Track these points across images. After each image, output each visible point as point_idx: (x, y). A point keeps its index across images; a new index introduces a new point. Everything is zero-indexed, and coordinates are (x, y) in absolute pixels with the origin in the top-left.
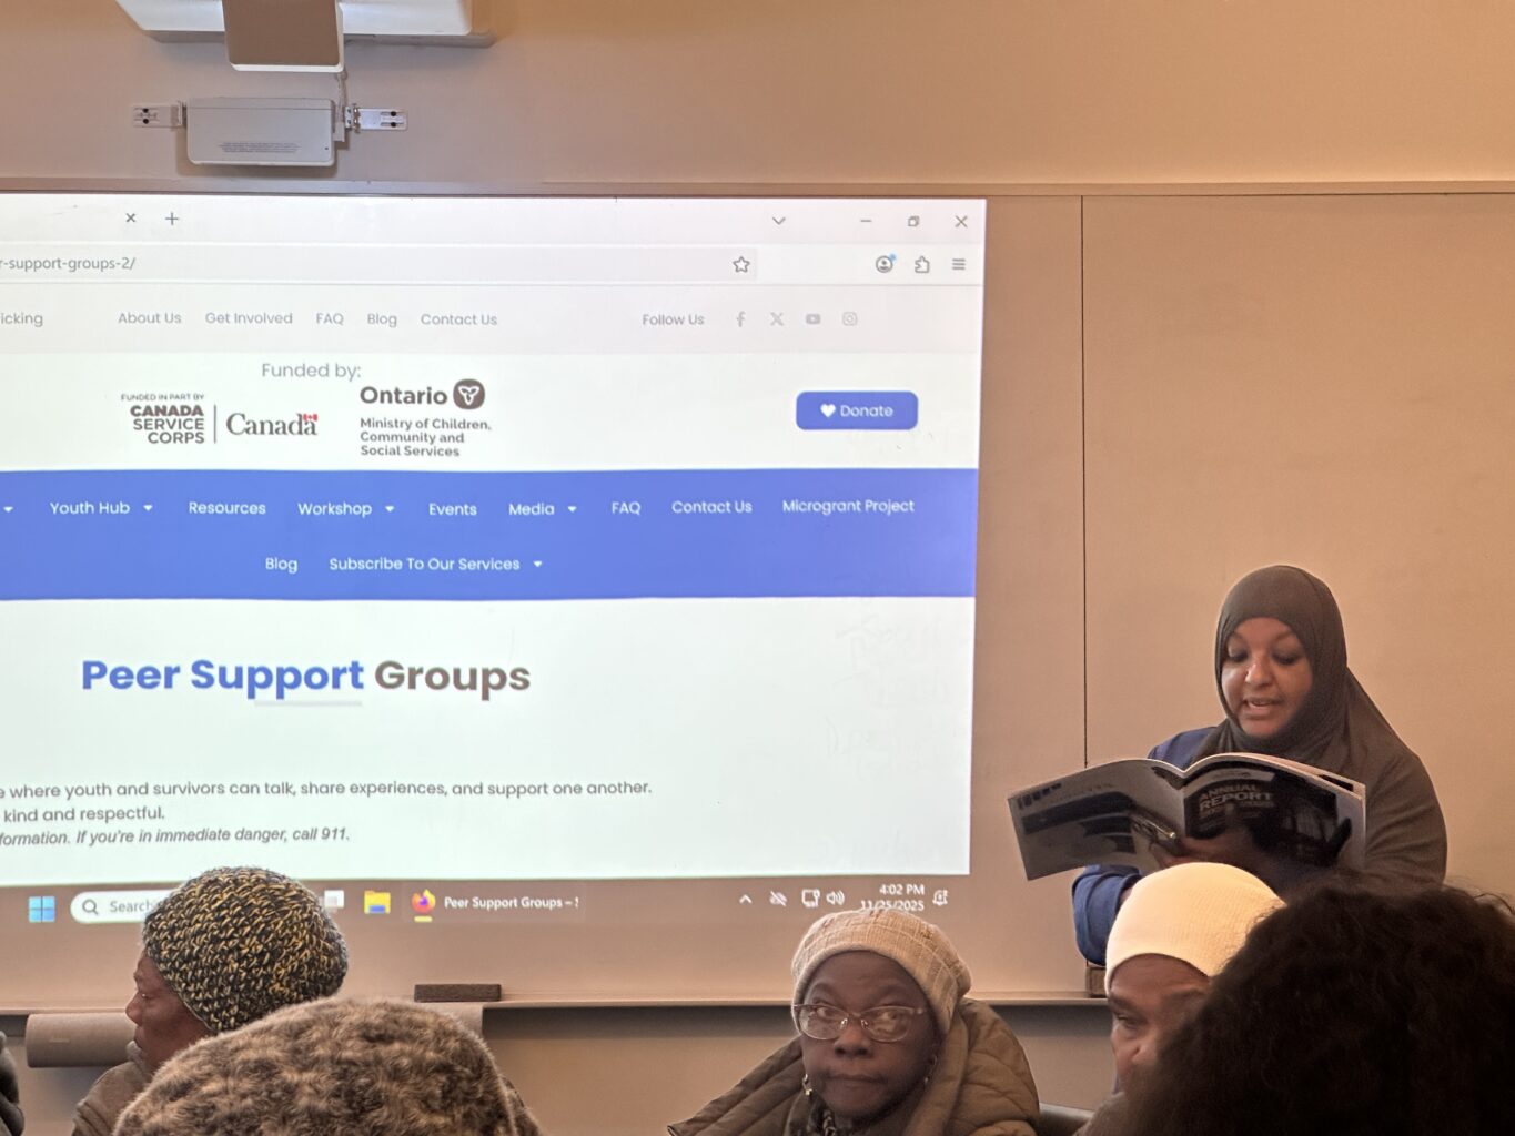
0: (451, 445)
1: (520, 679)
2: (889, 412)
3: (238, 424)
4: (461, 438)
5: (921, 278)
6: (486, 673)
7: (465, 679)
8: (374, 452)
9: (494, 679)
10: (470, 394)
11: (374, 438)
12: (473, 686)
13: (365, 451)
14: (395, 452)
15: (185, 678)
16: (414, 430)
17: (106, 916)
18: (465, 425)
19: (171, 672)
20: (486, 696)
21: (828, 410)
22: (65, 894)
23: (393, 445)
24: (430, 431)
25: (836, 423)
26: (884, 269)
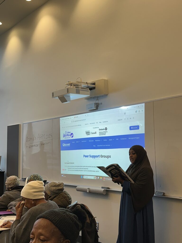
0: (105, 134)
1: (110, 157)
2: (137, 128)
3: (92, 133)
4: (106, 133)
5: (139, 113)
6: (108, 156)
7: (106, 157)
8: (100, 135)
9: (108, 157)
10: (106, 129)
11: (100, 134)
12: (107, 157)
13: (99, 135)
14: (101, 135)
15: (89, 156)
16: (103, 133)
17: (85, 178)
18: (106, 132)
19: (88, 156)
20: (108, 158)
21: (132, 128)
22: (83, 175)
23: (101, 134)
24: (104, 133)
25: (133, 129)
26: (136, 112)
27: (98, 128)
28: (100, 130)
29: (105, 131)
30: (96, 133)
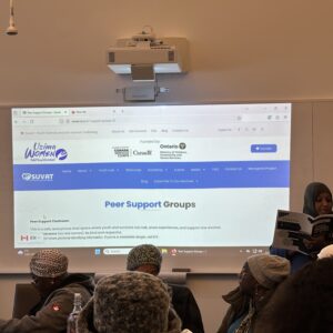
0: (179, 157)
1: (193, 205)
2: (270, 149)
3: (136, 153)
4: (181, 155)
6: (186, 204)
7: (182, 205)
10: (183, 146)
11: (163, 155)
13: (161, 158)
14: (168, 158)
15: (125, 204)
16: (171, 154)
17: (110, 253)
18: (182, 152)
19: (122, 204)
20: (186, 209)
21: (258, 148)
22: (102, 249)
24: (175, 154)
26: (269, 118)
27: (158, 142)
28: (162, 146)
29: (179, 149)
30: (149, 153)
